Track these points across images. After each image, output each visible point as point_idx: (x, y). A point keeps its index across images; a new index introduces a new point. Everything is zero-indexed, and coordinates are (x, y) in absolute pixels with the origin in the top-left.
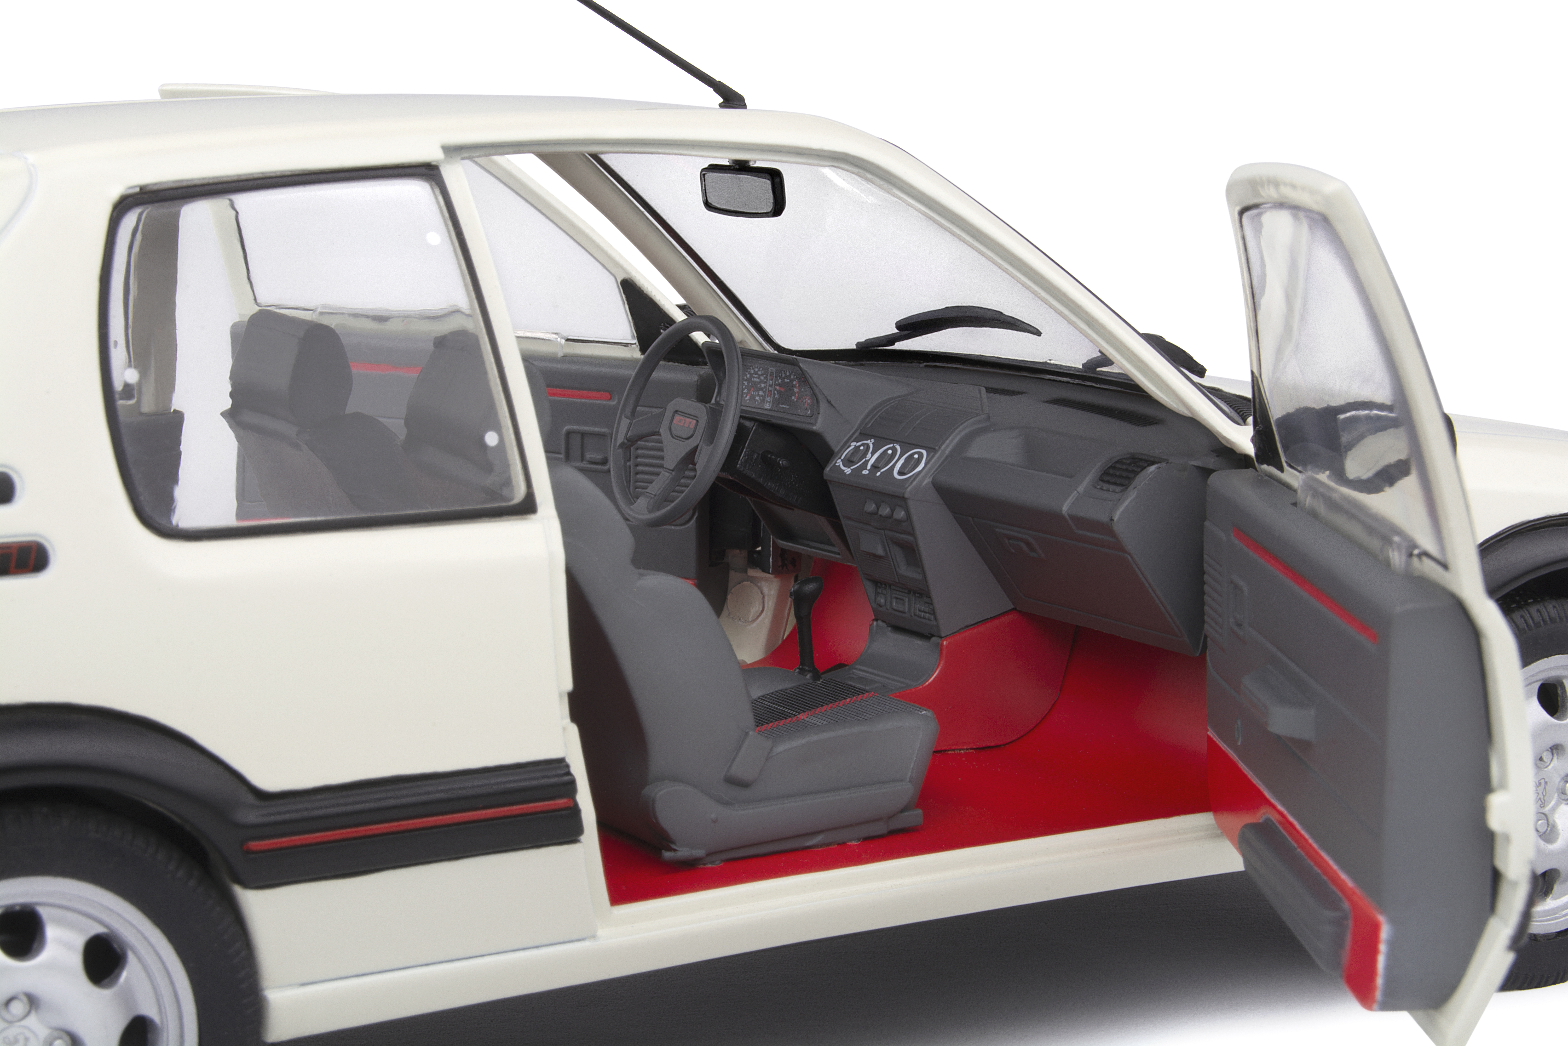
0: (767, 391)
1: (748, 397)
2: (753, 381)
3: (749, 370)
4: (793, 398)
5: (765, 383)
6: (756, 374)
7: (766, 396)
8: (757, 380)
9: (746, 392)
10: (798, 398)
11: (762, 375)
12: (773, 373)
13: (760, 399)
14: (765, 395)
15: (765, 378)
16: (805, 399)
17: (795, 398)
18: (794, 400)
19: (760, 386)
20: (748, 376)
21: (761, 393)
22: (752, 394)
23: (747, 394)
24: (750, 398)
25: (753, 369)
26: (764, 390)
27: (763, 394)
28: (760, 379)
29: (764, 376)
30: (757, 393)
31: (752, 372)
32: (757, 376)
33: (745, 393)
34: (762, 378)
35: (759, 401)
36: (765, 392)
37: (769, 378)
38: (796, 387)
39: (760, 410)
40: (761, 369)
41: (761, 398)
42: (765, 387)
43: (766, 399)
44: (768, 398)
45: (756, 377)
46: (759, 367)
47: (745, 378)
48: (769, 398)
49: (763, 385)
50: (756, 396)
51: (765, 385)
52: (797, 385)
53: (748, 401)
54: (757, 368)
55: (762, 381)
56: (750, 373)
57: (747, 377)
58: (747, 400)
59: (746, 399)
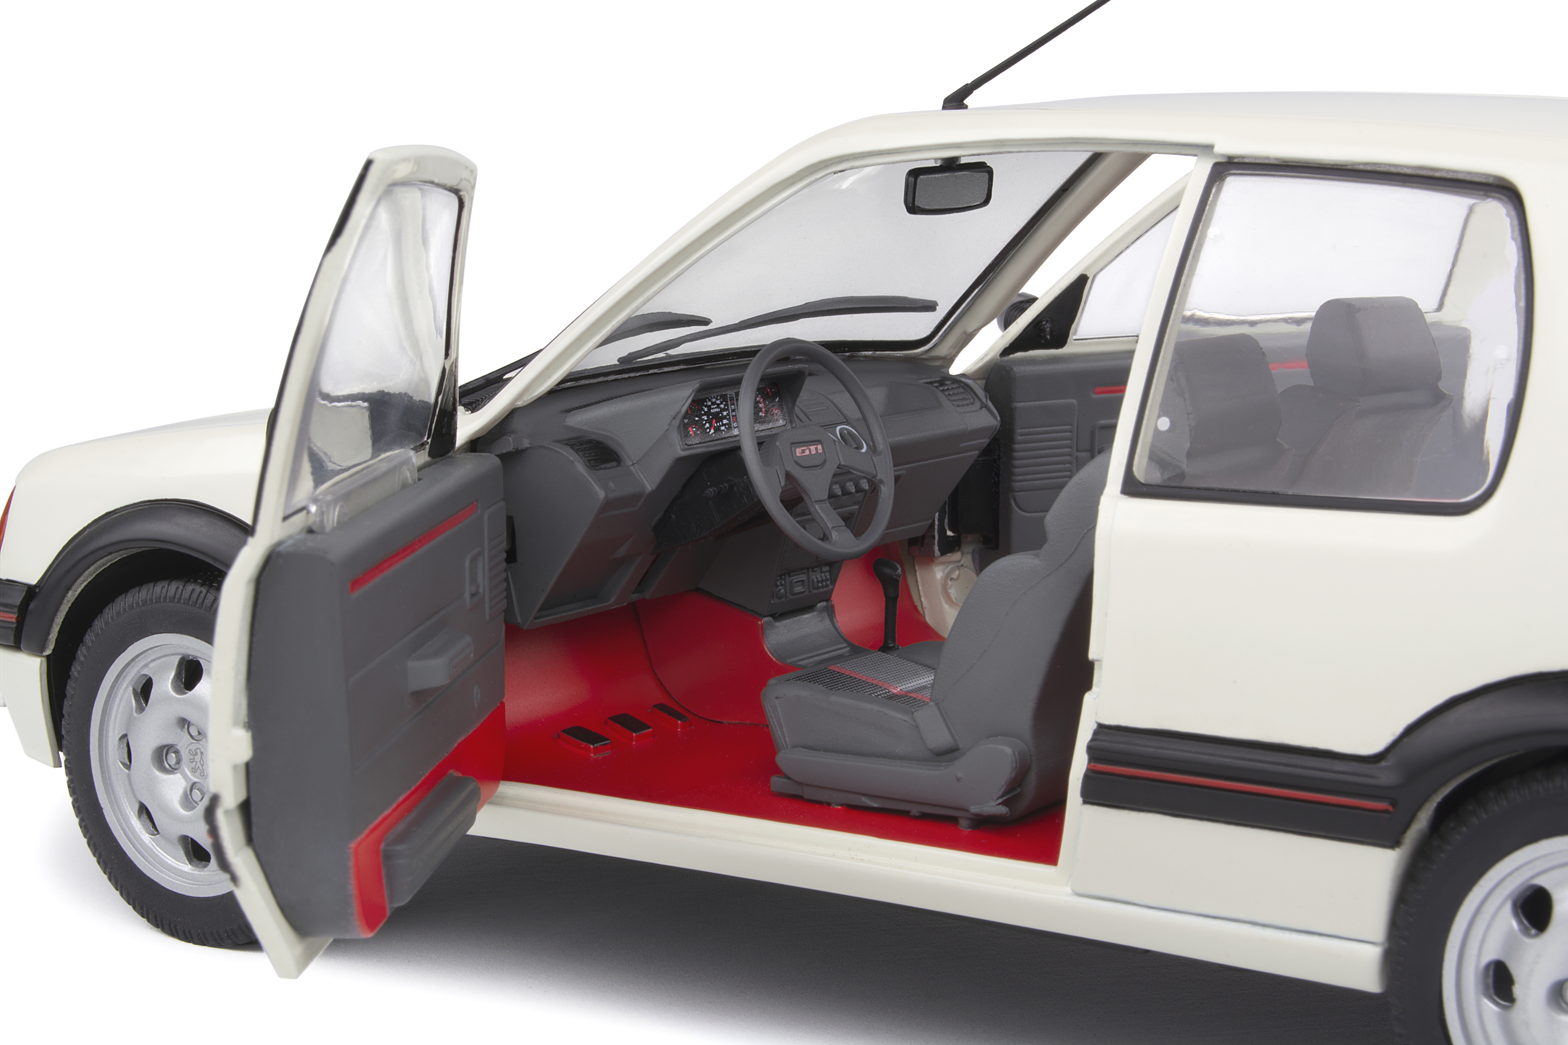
0: (731, 417)
1: (712, 431)
2: (713, 413)
3: (705, 404)
4: (761, 414)
5: (727, 410)
6: (714, 405)
7: (732, 422)
8: (717, 410)
9: (708, 426)
10: (766, 412)
11: (721, 403)
12: (733, 397)
13: (726, 428)
14: (730, 421)
15: (725, 405)
16: (772, 411)
17: (762, 414)
18: (761, 416)
19: (722, 414)
20: (706, 409)
21: (725, 421)
22: (715, 427)
23: (710, 428)
24: (715, 431)
25: (710, 400)
26: (728, 417)
27: (728, 422)
28: (720, 408)
29: (724, 403)
30: (721, 423)
31: (709, 403)
32: (716, 406)
33: (708, 428)
34: (722, 406)
35: (726, 430)
36: (729, 419)
37: (729, 403)
38: (760, 403)
39: (730, 439)
40: (719, 398)
41: (727, 426)
42: (728, 414)
43: (732, 426)
44: (734, 424)
45: (716, 408)
46: (716, 397)
47: (703, 412)
48: (736, 423)
49: (725, 413)
50: (720, 426)
51: (728, 412)
52: (762, 400)
53: (714, 435)
54: (714, 398)
55: (725, 410)
56: (706, 406)
57: (704, 411)
58: (713, 433)
59: (711, 433)
